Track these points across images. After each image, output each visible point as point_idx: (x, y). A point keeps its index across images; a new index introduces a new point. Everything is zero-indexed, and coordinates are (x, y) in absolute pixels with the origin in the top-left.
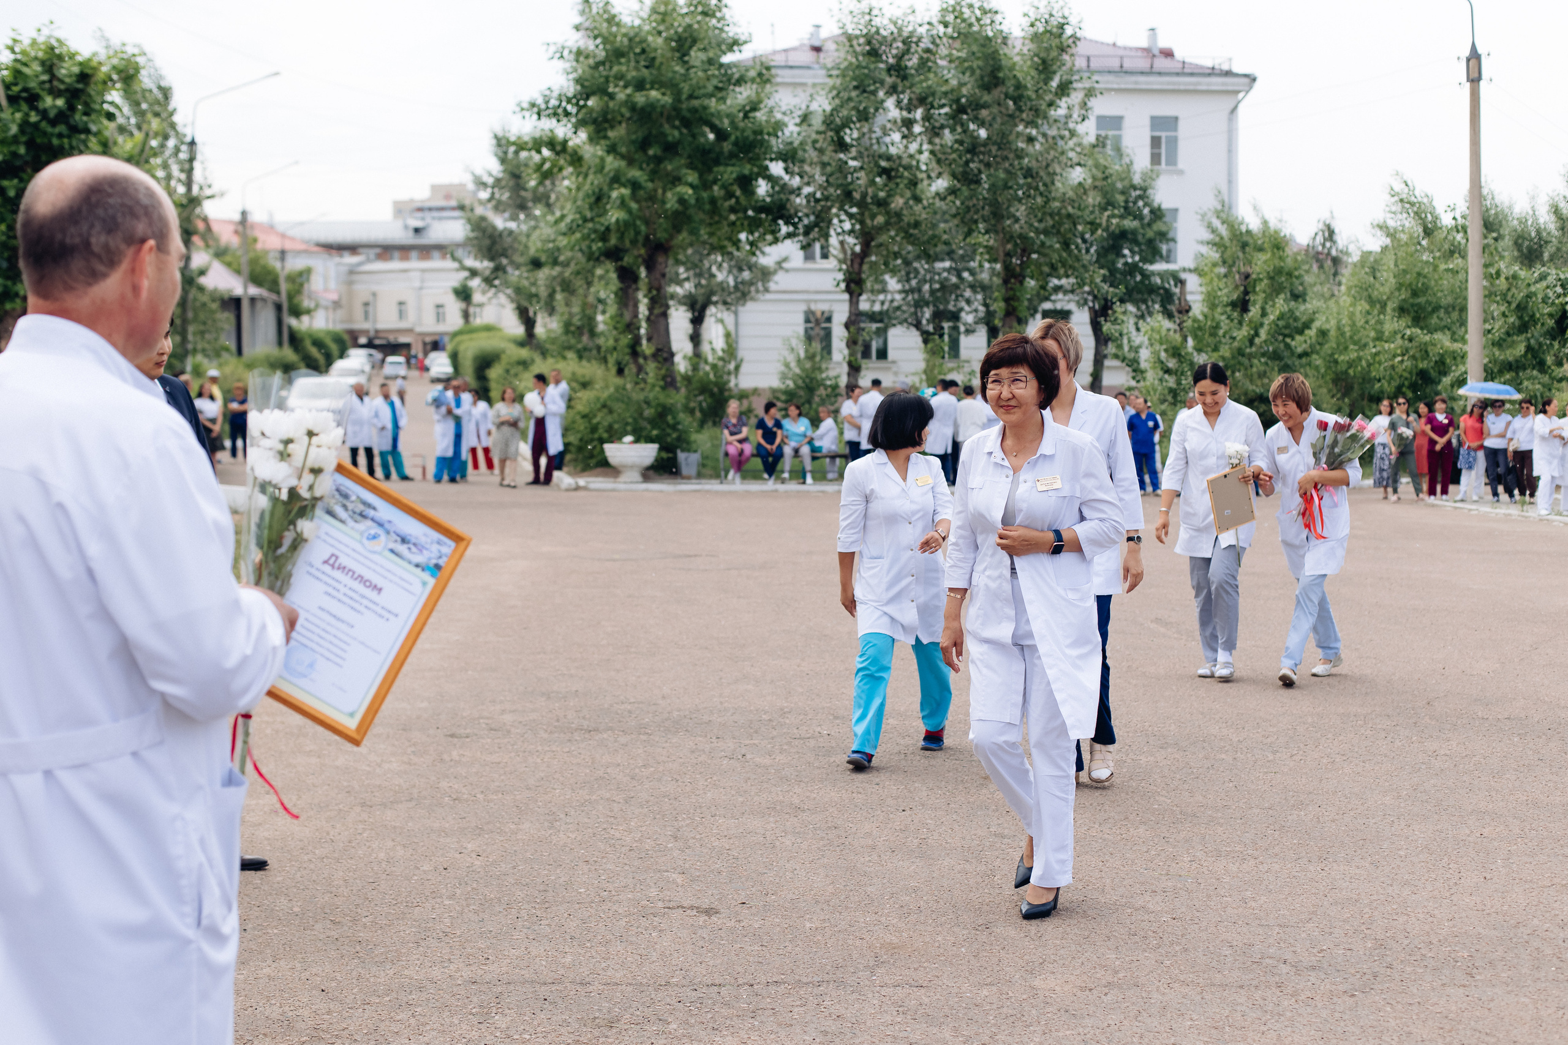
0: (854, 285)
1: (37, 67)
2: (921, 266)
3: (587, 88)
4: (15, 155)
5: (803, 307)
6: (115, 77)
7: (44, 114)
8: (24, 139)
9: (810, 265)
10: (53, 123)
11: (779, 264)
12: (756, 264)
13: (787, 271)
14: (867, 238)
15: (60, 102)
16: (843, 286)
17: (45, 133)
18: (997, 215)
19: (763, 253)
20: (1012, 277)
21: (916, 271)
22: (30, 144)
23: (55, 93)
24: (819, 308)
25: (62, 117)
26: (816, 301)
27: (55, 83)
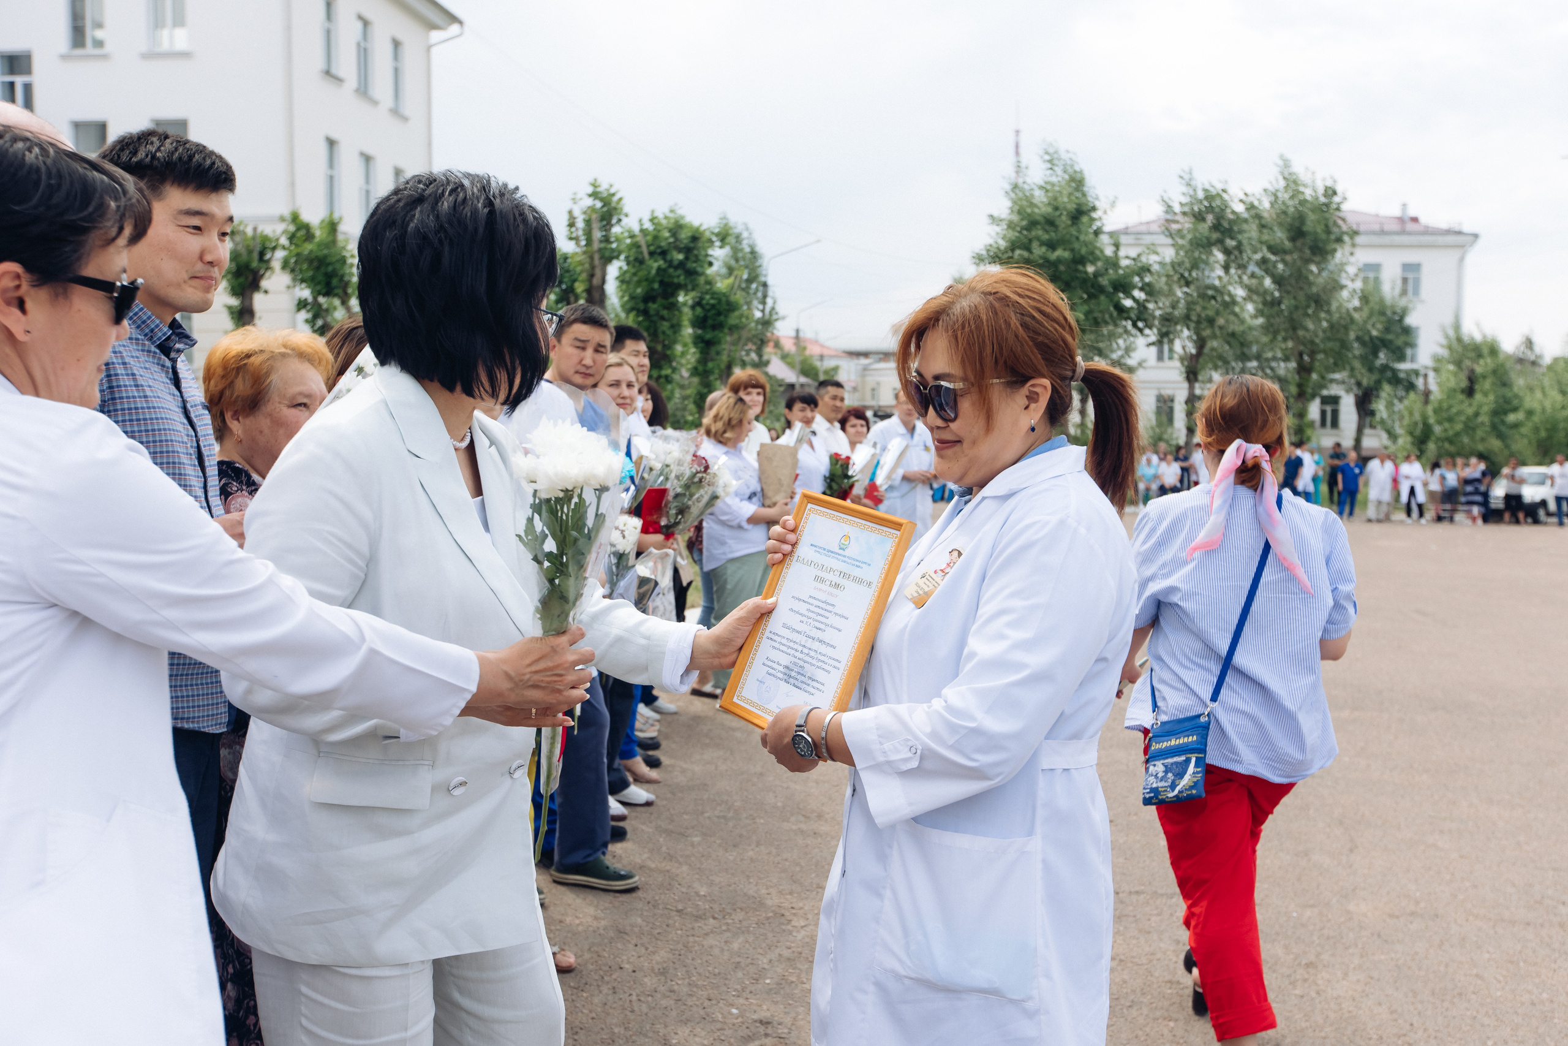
0: (1192, 375)
1: (667, 234)
2: (1238, 366)
3: (1013, 246)
4: (653, 289)
5: (1155, 392)
6: (714, 238)
7: (670, 264)
8: (658, 279)
9: (1161, 364)
10: (676, 268)
11: (1140, 364)
12: (1125, 365)
13: (1144, 368)
14: (1201, 344)
15: (681, 257)
16: (1185, 375)
17: (670, 276)
18: (1294, 326)
19: (1129, 357)
20: (1304, 370)
21: (1233, 368)
22: (661, 282)
23: (680, 251)
24: (1167, 392)
25: (681, 265)
26: (1164, 389)
27: (678, 243)
